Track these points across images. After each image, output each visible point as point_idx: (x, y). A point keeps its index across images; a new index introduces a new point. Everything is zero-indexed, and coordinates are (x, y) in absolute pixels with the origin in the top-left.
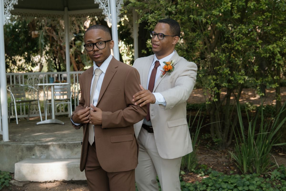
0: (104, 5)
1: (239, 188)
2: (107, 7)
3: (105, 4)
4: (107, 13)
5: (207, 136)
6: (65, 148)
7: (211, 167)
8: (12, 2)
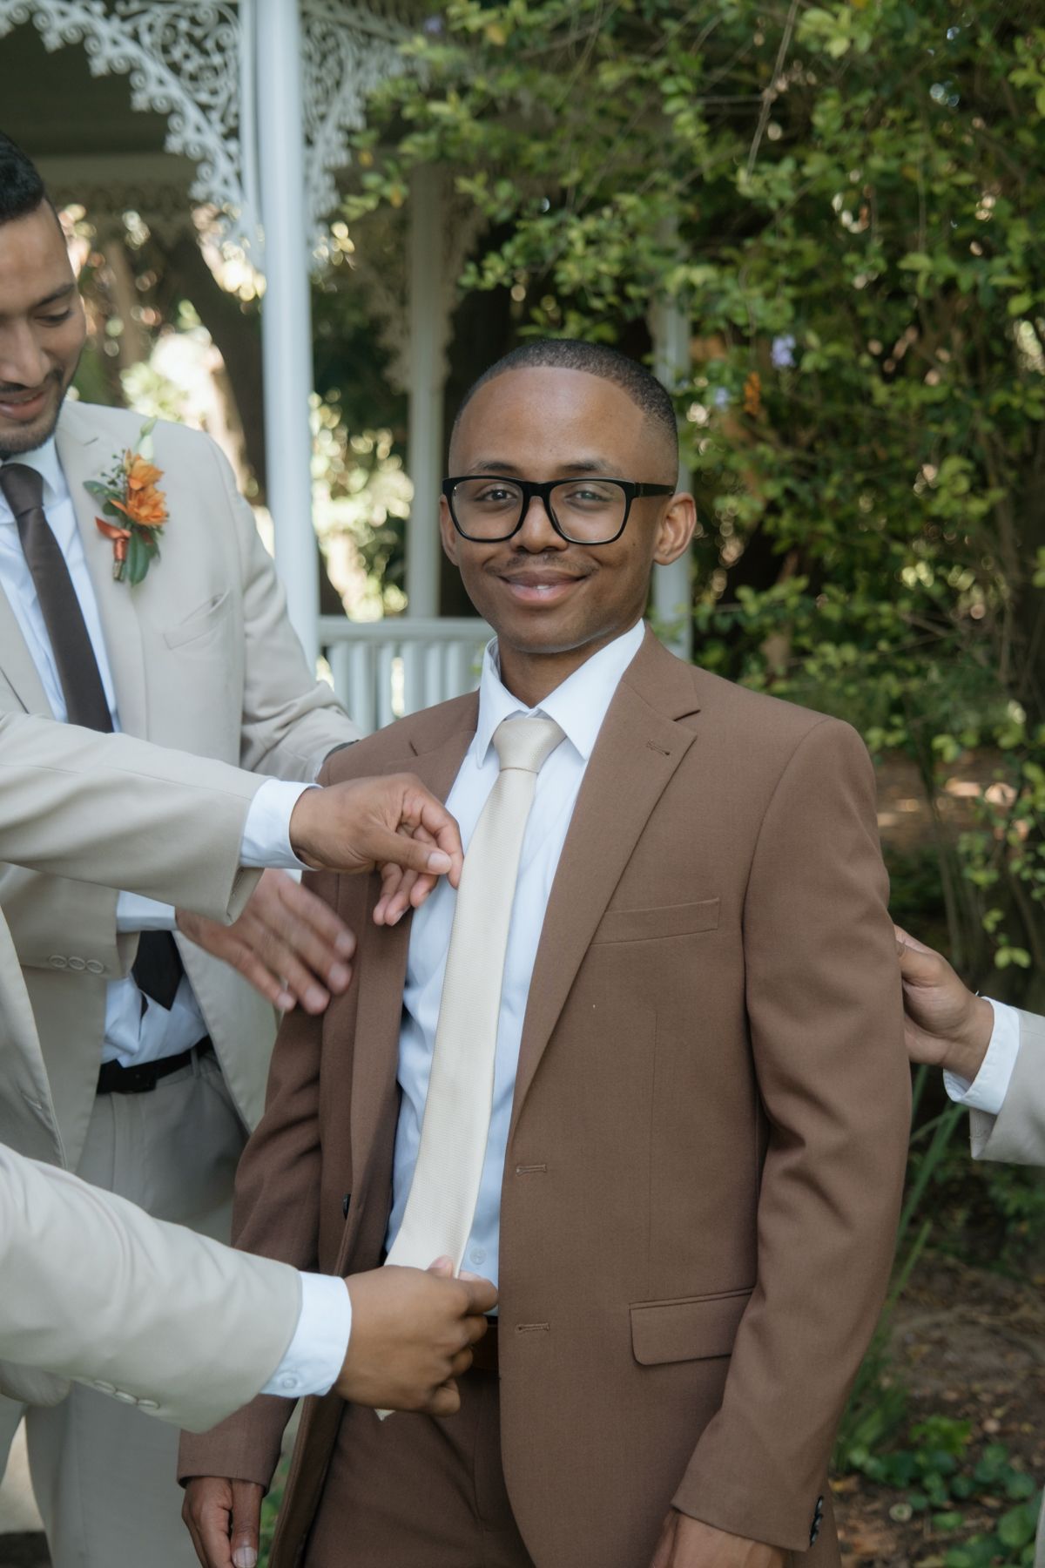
0: (209, 121)
2: (232, 146)
3: (215, 116)
4: (234, 193)
7: (993, 1426)
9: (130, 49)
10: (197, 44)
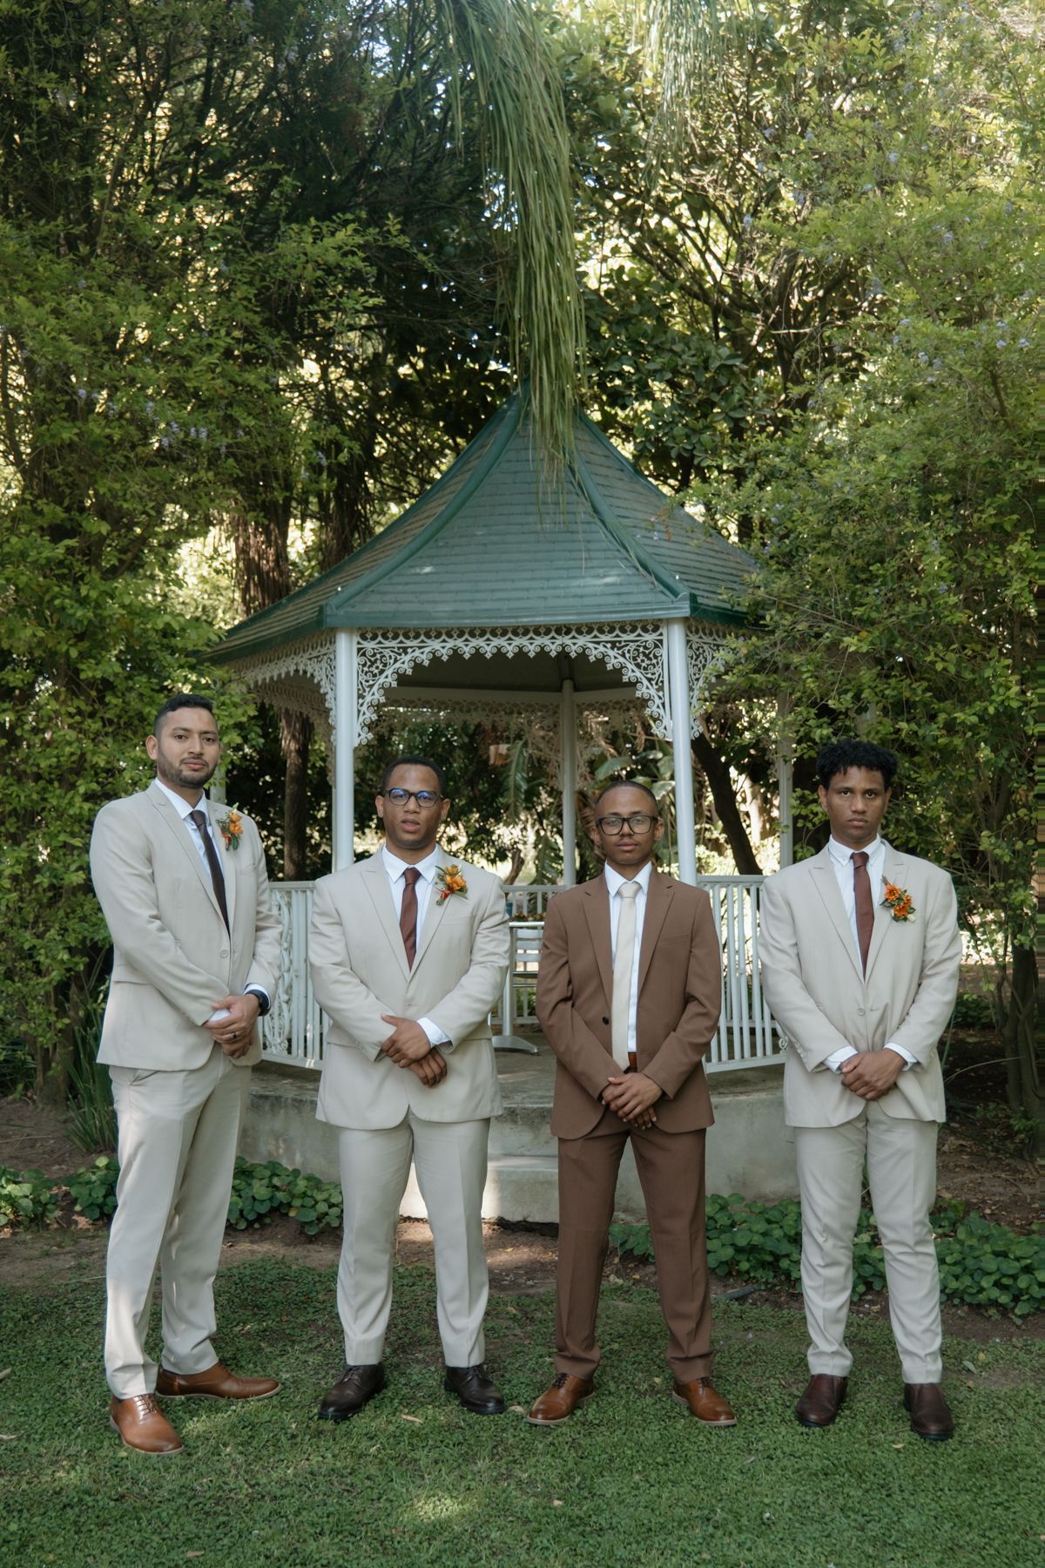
0: (652, 685)
1: (1036, 1273)
2: (661, 694)
3: (654, 682)
4: (661, 711)
5: (992, 1110)
6: (515, 1122)
7: (988, 1211)
8: (382, 679)
9: (621, 659)
10: (647, 656)
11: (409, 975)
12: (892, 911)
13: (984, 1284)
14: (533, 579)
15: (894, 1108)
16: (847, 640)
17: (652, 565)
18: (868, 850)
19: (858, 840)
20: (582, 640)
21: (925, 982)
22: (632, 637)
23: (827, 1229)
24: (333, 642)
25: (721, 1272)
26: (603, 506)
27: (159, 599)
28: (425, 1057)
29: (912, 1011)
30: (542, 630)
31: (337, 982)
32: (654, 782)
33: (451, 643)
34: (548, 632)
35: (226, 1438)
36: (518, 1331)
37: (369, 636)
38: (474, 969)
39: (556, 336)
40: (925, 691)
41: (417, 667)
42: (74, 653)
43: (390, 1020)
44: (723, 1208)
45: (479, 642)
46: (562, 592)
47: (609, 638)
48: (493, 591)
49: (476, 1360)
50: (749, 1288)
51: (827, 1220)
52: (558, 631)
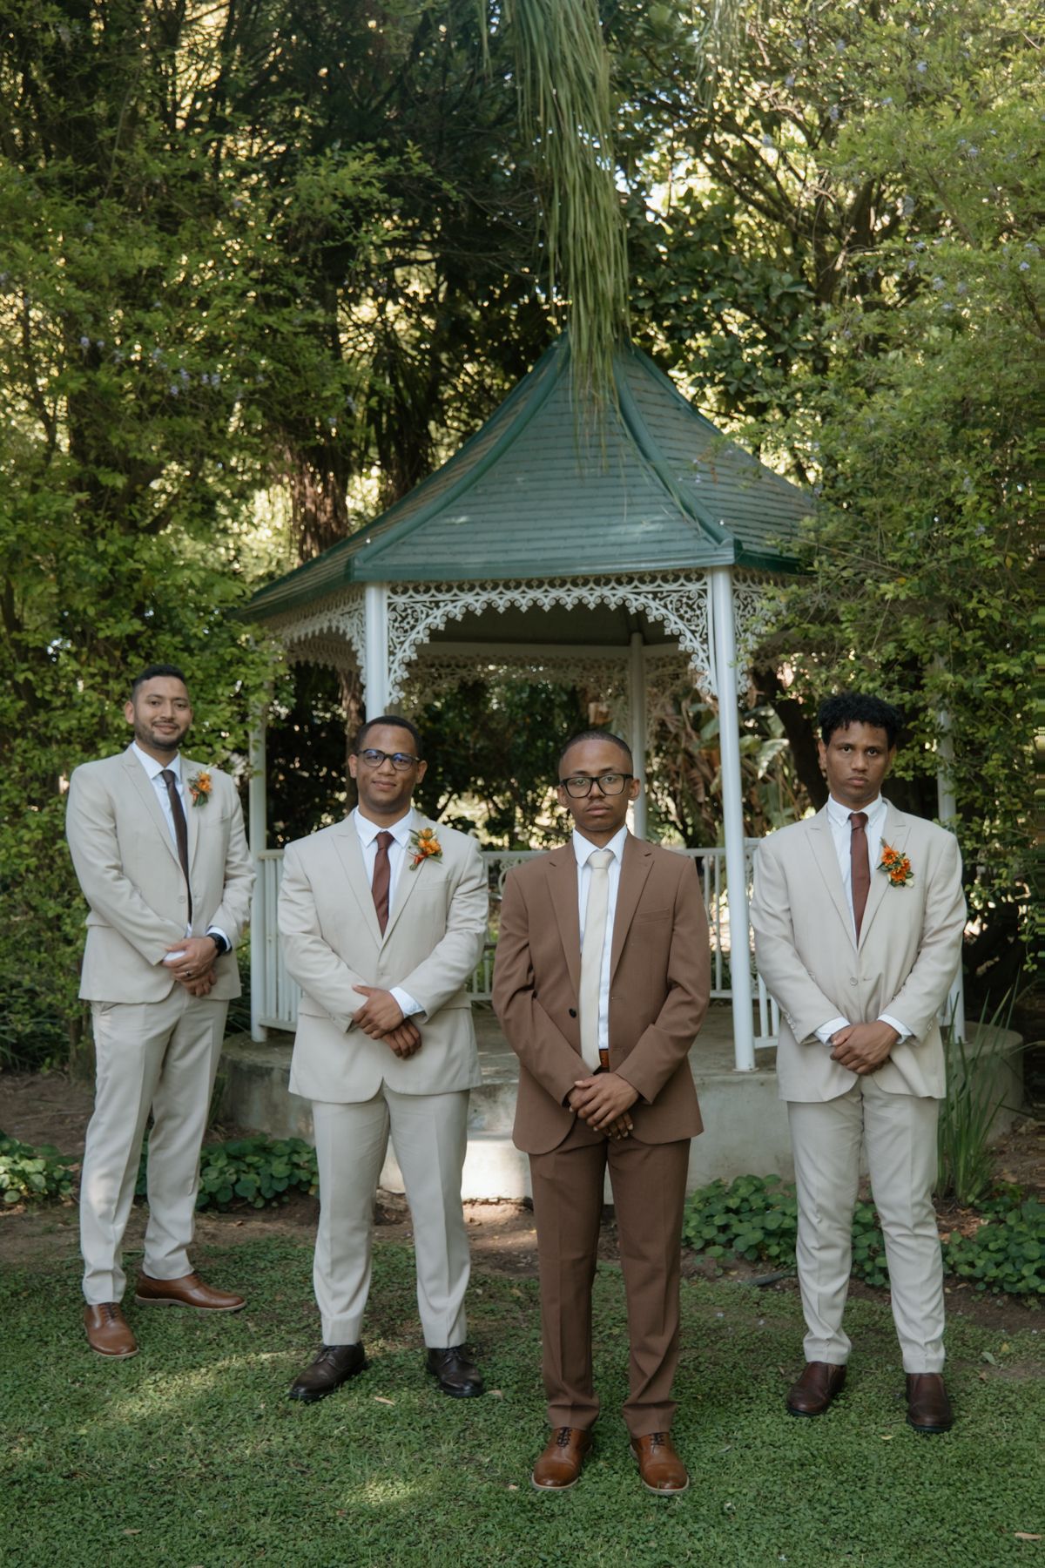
0: (695, 637)
2: (705, 646)
3: (698, 635)
4: (706, 665)
8: (413, 635)
9: (663, 611)
10: (690, 607)
11: (381, 943)
12: (889, 877)
13: (1025, 1272)
14: (572, 527)
15: (888, 1083)
16: (883, 586)
17: (697, 509)
18: (867, 810)
19: (858, 800)
20: (623, 591)
21: (924, 951)
22: (674, 586)
23: (821, 1209)
24: (362, 598)
25: (750, 1257)
26: (651, 448)
27: (233, 553)
28: (397, 1028)
29: (909, 981)
30: (580, 581)
31: (306, 951)
32: (764, 740)
33: (485, 596)
34: (586, 583)
35: (190, 1417)
36: (519, 1315)
37: (400, 589)
38: (450, 936)
39: (593, 265)
40: (974, 641)
41: (450, 621)
42: (91, 611)
43: (363, 990)
44: (758, 1190)
45: (514, 595)
46: (600, 541)
47: (650, 588)
48: (529, 540)
49: (455, 1341)
50: (779, 1273)
51: (821, 1200)
52: (597, 582)
